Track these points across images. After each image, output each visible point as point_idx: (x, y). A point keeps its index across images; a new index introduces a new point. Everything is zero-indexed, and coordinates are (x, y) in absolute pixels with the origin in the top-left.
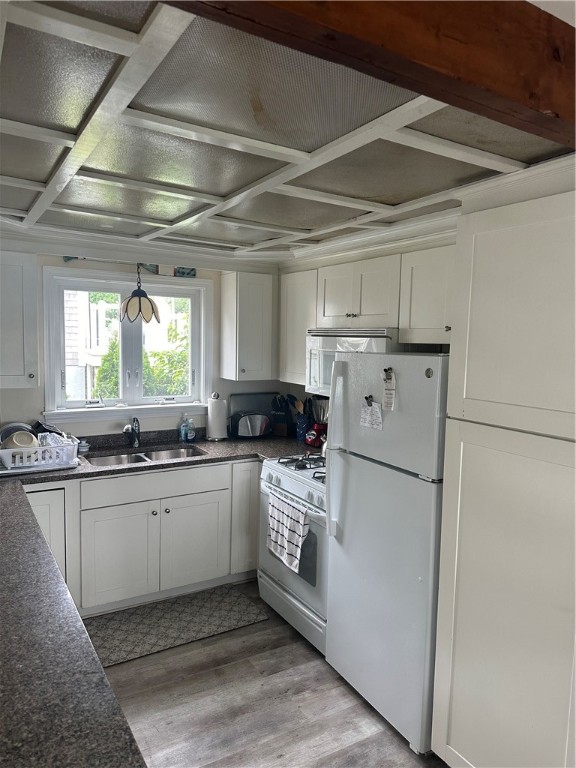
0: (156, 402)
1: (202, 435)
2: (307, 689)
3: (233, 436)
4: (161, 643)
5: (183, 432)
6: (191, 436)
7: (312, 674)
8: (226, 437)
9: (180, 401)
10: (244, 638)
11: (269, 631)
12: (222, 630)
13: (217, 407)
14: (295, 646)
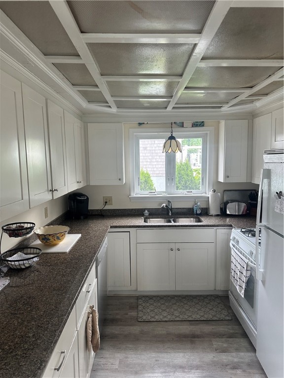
0: (182, 193)
1: (205, 212)
2: (240, 369)
3: (223, 214)
4: (169, 317)
5: (195, 210)
6: (199, 212)
7: (247, 360)
8: (219, 213)
9: (195, 193)
10: (214, 327)
11: (229, 327)
12: (203, 319)
13: (214, 197)
14: (242, 340)
